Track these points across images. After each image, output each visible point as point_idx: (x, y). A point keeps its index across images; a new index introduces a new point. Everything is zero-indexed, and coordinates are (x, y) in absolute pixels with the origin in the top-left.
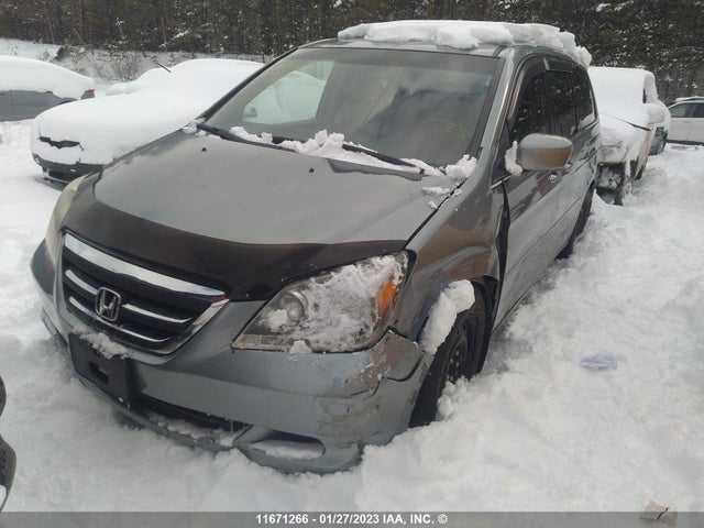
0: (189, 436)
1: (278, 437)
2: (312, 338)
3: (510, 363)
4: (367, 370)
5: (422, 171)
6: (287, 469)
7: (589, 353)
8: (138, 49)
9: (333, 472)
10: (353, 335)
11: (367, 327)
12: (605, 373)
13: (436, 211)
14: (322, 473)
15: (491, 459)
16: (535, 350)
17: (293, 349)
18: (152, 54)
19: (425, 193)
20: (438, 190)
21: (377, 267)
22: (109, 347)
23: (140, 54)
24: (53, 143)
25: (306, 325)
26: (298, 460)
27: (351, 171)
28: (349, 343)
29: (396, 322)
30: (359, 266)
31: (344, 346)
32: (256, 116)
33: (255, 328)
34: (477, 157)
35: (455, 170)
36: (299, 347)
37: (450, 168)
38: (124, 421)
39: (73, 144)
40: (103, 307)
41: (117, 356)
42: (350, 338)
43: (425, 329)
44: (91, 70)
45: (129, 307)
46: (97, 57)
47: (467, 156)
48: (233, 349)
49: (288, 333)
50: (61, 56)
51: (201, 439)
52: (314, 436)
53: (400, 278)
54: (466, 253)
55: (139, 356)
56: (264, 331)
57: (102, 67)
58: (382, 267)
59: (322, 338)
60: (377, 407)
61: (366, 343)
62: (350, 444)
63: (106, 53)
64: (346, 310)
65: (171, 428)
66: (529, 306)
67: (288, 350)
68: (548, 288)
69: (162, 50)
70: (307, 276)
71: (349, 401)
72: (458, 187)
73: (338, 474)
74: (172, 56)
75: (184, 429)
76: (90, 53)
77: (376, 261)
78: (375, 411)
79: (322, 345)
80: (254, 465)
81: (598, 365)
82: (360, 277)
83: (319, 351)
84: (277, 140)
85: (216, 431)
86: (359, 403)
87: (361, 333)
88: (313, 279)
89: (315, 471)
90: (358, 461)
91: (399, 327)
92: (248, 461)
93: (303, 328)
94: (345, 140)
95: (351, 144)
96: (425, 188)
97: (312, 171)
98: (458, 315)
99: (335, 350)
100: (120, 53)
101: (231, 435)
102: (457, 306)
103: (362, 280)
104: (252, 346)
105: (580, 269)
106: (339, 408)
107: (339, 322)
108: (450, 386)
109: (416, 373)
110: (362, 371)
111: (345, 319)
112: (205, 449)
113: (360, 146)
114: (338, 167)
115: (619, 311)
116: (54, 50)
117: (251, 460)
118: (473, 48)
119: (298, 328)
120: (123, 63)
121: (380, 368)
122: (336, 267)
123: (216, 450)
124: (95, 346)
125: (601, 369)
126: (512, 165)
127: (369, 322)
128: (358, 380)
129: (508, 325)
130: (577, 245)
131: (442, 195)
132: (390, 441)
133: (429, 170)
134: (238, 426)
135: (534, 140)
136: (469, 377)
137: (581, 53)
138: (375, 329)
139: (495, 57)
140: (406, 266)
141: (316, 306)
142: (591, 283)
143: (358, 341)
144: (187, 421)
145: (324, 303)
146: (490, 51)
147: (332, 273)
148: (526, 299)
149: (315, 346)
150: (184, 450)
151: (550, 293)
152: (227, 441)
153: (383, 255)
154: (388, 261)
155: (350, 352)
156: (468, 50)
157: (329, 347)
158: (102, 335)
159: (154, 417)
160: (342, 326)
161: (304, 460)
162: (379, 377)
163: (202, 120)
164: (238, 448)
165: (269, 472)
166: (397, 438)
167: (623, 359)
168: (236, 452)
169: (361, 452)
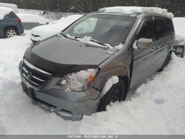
0: (45, 108)
1: (63, 110)
2: (71, 87)
3: (132, 99)
4: (84, 97)
5: (108, 47)
6: (65, 118)
7: (158, 98)
8: (62, 12)
9: (75, 120)
10: (81, 87)
11: (85, 86)
12: (160, 104)
13: (108, 58)
14: (72, 120)
15: (118, 122)
16: (140, 96)
17: (67, 90)
18: (65, 13)
19: (107, 53)
20: (110, 52)
21: (89, 71)
22: (29, 85)
23: (63, 13)
24: (34, 36)
25: (70, 84)
26: (67, 116)
27: (90, 46)
28: (80, 89)
29: (94, 85)
30: (85, 71)
31: (79, 90)
32: (83, 30)
33: (59, 84)
34: (124, 44)
35: (117, 47)
36: (68, 89)
37: (116, 47)
38: (33, 103)
39: (39, 36)
40: (28, 76)
41: (30, 88)
42: (80, 88)
43: (104, 88)
44: (50, 17)
45: (33, 77)
46: (52, 14)
47: (121, 44)
48: (54, 88)
49: (66, 86)
50: (44, 13)
51: (47, 109)
52: (71, 111)
53: (95, 74)
54: (117, 69)
55: (35, 88)
56: (61, 85)
57: (53, 16)
58: (90, 71)
59: (73, 88)
60: (86, 106)
61: (84, 90)
62: (79, 114)
63: (54, 13)
64: (80, 81)
65: (41, 106)
66: (145, 84)
67: (66, 90)
68: (152, 79)
69: (68, 12)
70: (72, 72)
71: (79, 104)
72: (116, 52)
73: (76, 121)
74: (70, 14)
75: (44, 106)
76: (51, 13)
77: (89, 70)
78: (86, 107)
79: (74, 89)
80: (58, 116)
81: (159, 102)
82: (84, 73)
83: (73, 91)
84: (76, 38)
85: (51, 107)
86: (81, 104)
87: (83, 87)
88: (73, 73)
89: (71, 120)
90: (81, 119)
91: (95, 86)
92: (57, 115)
93: (69, 85)
94: (91, 38)
95: (93, 39)
96: (107, 52)
97: (81, 46)
98: (113, 85)
99: (77, 91)
100: (58, 13)
101: (53, 109)
102: (113, 82)
103: (84, 74)
104: (58, 88)
105: (162, 75)
106: (76, 105)
107: (78, 84)
108: (112, 103)
109: (98, 99)
110: (82, 97)
111: (79, 83)
112: (49, 111)
113: (95, 40)
114: (87, 45)
115: (171, 88)
116: (42, 12)
117: (58, 115)
118: (130, 14)
119: (68, 85)
120: (58, 15)
121: (87, 96)
122: (79, 71)
123: (51, 112)
124: (26, 85)
125: (159, 103)
126: (135, 46)
127: (85, 85)
128: (81, 99)
129: (137, 89)
130: (165, 68)
131: (111, 54)
132: (91, 115)
133: (110, 47)
134: (55, 107)
135: (142, 40)
136: (120, 101)
137: (170, 15)
138: (87, 86)
139: (135, 17)
140: (97, 71)
141: (73, 80)
142: (165, 79)
143: (82, 89)
144: (45, 104)
145: (75, 79)
146: (134, 16)
147: (78, 72)
148: (145, 82)
149: (72, 89)
150: (44, 111)
151: (152, 81)
152: (52, 110)
153: (91, 68)
154: (92, 70)
155: (80, 92)
156: (128, 15)
157: (75, 90)
158: (28, 82)
159: (39, 102)
160: (78, 85)
161: (69, 117)
162: (87, 98)
163: (62, 32)
164: (55, 112)
165: (61, 118)
166: (92, 114)
167: (167, 101)
168: (54, 113)
169: (82, 117)
